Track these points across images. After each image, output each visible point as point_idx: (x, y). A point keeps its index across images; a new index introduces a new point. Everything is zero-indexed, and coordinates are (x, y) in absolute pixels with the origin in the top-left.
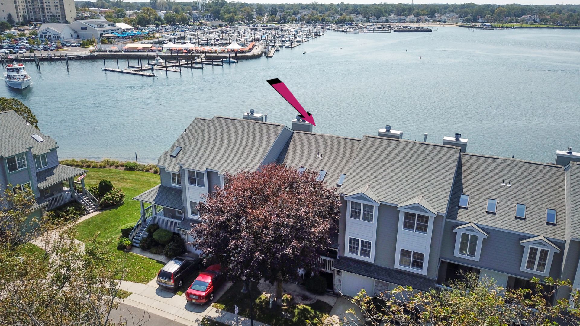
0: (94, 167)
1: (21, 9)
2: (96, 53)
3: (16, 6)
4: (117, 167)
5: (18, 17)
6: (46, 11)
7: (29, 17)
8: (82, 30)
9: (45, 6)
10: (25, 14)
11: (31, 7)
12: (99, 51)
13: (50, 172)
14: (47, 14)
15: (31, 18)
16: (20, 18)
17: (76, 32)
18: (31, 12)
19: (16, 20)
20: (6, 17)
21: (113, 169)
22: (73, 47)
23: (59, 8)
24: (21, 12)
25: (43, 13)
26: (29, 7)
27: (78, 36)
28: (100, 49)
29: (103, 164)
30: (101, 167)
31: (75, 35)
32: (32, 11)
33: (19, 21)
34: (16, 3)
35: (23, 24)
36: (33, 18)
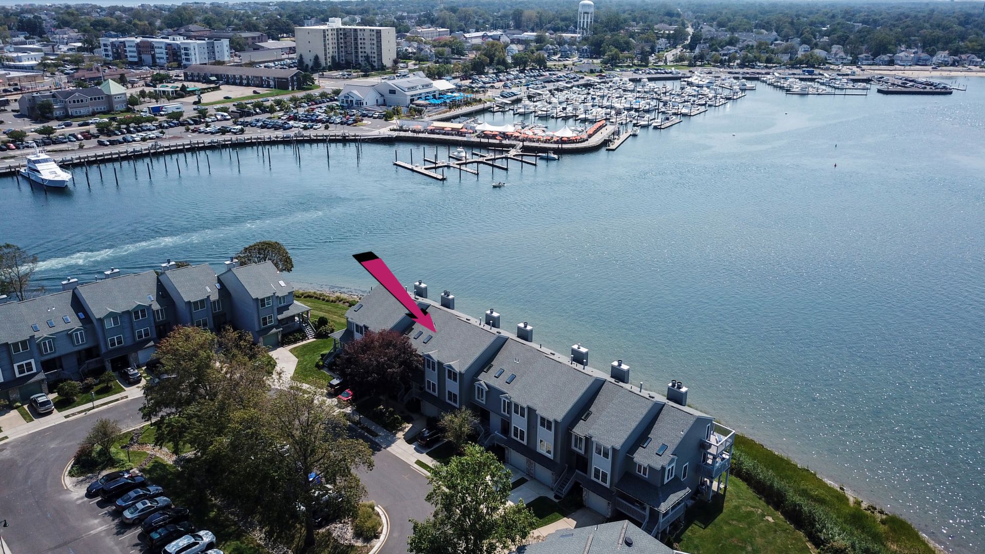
0: (327, 301)
1: (331, 47)
2: (395, 134)
3: (325, 45)
4: (344, 303)
5: (326, 59)
6: (360, 50)
7: (339, 58)
8: (390, 93)
9: (359, 44)
10: (334, 54)
11: (343, 45)
12: (401, 129)
13: (286, 308)
14: (360, 54)
15: (341, 58)
16: (328, 60)
17: (382, 95)
18: (342, 52)
19: (323, 64)
20: (312, 59)
21: (341, 304)
22: (375, 118)
23: (375, 47)
24: (331, 51)
25: (357, 52)
26: (341, 45)
27: (384, 100)
28: (402, 127)
29: (334, 299)
30: (332, 301)
31: (381, 101)
32: (343, 49)
33: (326, 64)
34: (325, 41)
35: (330, 69)
36: (344, 58)
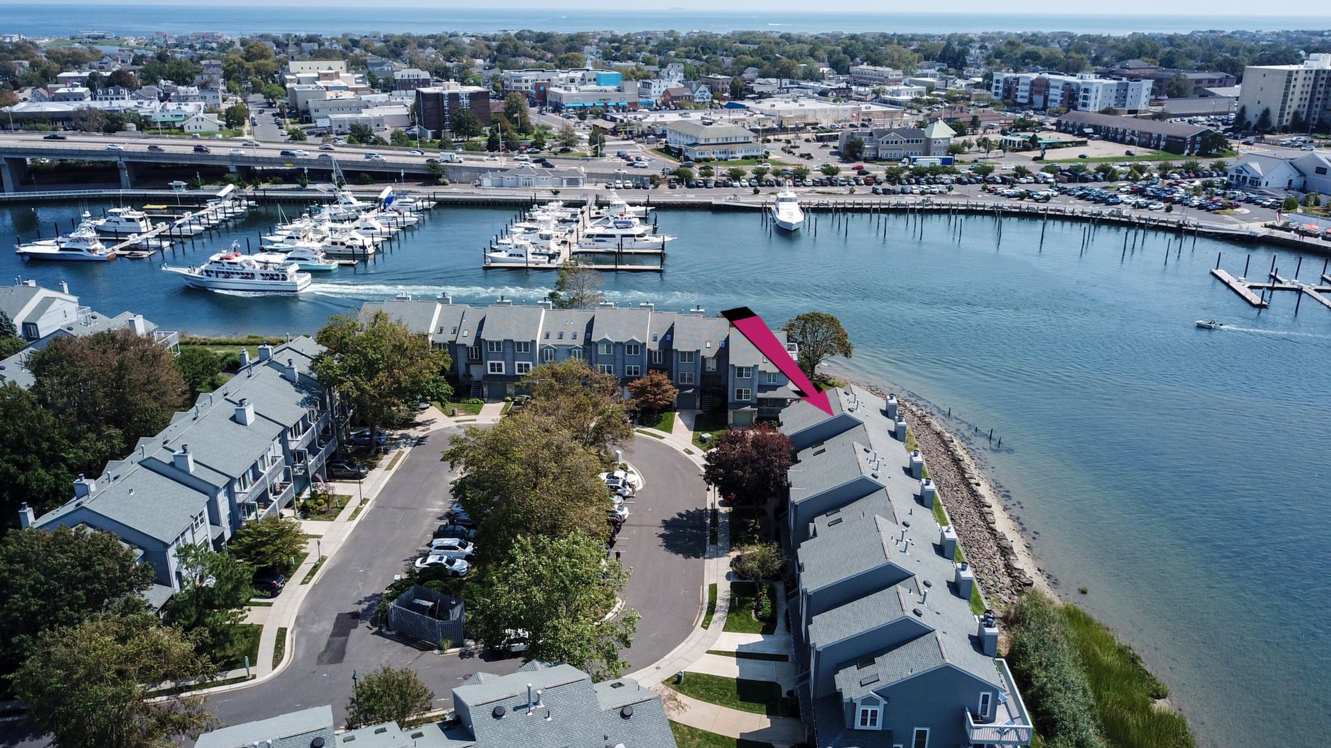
2: (1265, 232)
3: (1286, 95)
5: (1281, 116)
7: (1307, 115)
8: (1317, 171)
10: (1301, 109)
11: (1321, 96)
12: (1285, 228)
13: (774, 388)
15: (1313, 116)
16: (1286, 117)
17: (1302, 176)
18: (1317, 106)
19: (1275, 123)
20: (1259, 113)
22: (1263, 206)
24: (1294, 104)
26: (1317, 96)
27: (1305, 182)
28: (1290, 224)
32: (1319, 103)
33: (1280, 122)
34: (1287, 88)
35: (1285, 130)
36: (1317, 116)
